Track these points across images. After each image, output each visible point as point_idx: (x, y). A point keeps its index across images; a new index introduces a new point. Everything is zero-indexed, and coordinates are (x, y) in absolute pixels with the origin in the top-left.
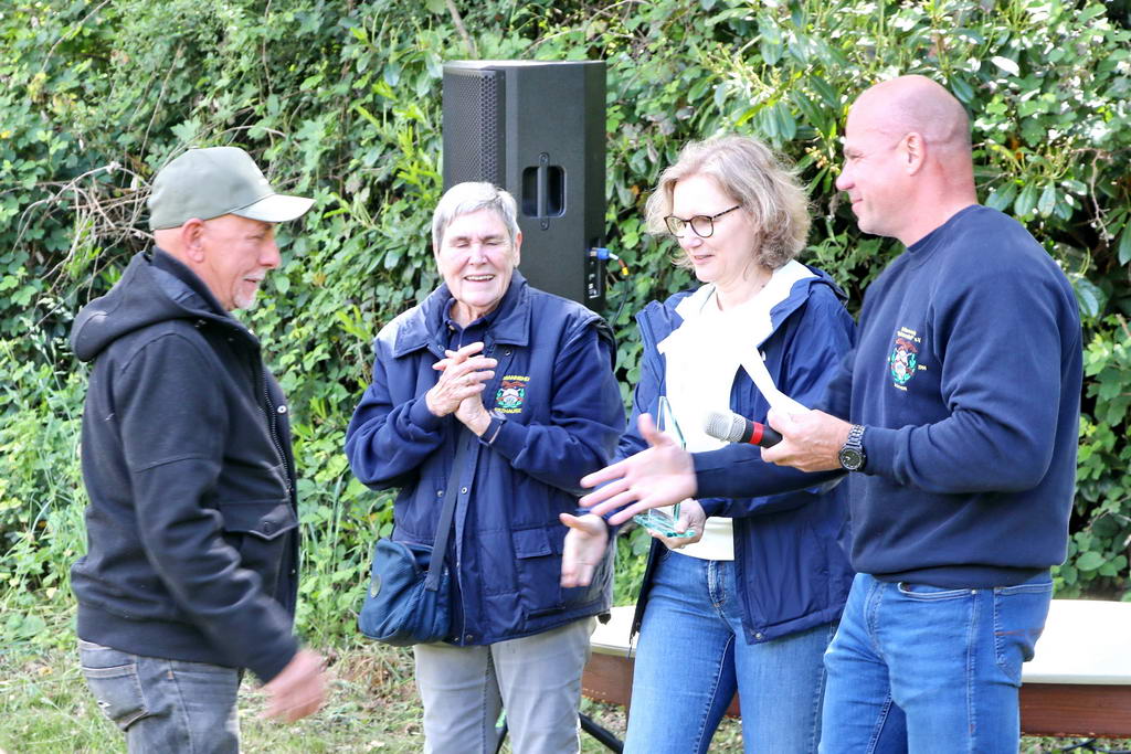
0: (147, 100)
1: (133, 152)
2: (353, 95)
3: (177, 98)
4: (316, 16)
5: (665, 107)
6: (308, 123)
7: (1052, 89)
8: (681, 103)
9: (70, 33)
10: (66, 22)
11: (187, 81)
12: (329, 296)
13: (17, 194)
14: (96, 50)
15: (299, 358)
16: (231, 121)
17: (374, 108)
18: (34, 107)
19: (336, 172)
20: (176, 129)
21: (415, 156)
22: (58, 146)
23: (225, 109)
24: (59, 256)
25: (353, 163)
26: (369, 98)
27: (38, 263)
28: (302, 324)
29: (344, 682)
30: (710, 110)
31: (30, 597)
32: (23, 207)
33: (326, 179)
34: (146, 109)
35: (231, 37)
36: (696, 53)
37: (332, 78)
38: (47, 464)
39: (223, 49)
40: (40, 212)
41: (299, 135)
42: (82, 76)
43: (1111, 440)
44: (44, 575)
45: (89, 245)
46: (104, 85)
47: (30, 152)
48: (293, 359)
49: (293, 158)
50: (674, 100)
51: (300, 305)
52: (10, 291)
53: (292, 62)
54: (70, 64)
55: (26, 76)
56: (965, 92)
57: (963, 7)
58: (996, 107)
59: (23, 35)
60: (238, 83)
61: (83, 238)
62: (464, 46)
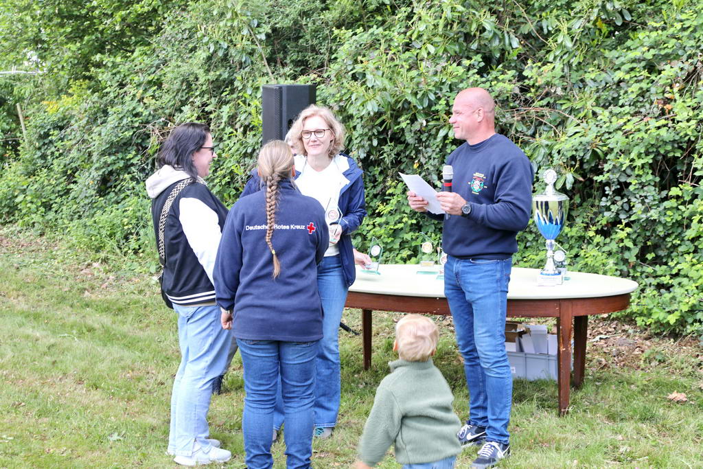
0: (174, 99)
1: (170, 115)
2: (238, 98)
3: (184, 99)
4: (227, 73)
5: (336, 101)
6: (224, 106)
8: (341, 100)
9: (150, 78)
10: (149, 75)
11: (186, 93)
12: (230, 161)
13: (133, 128)
14: (159, 84)
15: (220, 182)
16: (200, 106)
17: (244, 102)
18: (139, 101)
19: (232, 122)
20: (183, 108)
21: (257, 117)
22: (146, 113)
23: (198, 102)
24: (146, 148)
25: (238, 119)
26: (243, 99)
27: (139, 150)
28: (221, 170)
30: (350, 103)
31: (134, 256)
32: (134, 132)
33: (229, 124)
34: (174, 102)
35: (200, 79)
36: (346, 84)
37: (232, 92)
38: (139, 214)
39: (198, 83)
40: (140, 134)
41: (221, 110)
42: (155, 91)
44: (139, 249)
45: (155, 144)
46: (161, 94)
47: (137, 115)
48: (218, 181)
49: (219, 117)
50: (338, 99)
51: (221, 164)
52: (130, 159)
53: (219, 87)
54: (150, 88)
55: (136, 91)
56: (432, 97)
57: (432, 70)
58: (443, 102)
59: (136, 79)
60: (202, 94)
61: (153, 142)
62: (273, 82)
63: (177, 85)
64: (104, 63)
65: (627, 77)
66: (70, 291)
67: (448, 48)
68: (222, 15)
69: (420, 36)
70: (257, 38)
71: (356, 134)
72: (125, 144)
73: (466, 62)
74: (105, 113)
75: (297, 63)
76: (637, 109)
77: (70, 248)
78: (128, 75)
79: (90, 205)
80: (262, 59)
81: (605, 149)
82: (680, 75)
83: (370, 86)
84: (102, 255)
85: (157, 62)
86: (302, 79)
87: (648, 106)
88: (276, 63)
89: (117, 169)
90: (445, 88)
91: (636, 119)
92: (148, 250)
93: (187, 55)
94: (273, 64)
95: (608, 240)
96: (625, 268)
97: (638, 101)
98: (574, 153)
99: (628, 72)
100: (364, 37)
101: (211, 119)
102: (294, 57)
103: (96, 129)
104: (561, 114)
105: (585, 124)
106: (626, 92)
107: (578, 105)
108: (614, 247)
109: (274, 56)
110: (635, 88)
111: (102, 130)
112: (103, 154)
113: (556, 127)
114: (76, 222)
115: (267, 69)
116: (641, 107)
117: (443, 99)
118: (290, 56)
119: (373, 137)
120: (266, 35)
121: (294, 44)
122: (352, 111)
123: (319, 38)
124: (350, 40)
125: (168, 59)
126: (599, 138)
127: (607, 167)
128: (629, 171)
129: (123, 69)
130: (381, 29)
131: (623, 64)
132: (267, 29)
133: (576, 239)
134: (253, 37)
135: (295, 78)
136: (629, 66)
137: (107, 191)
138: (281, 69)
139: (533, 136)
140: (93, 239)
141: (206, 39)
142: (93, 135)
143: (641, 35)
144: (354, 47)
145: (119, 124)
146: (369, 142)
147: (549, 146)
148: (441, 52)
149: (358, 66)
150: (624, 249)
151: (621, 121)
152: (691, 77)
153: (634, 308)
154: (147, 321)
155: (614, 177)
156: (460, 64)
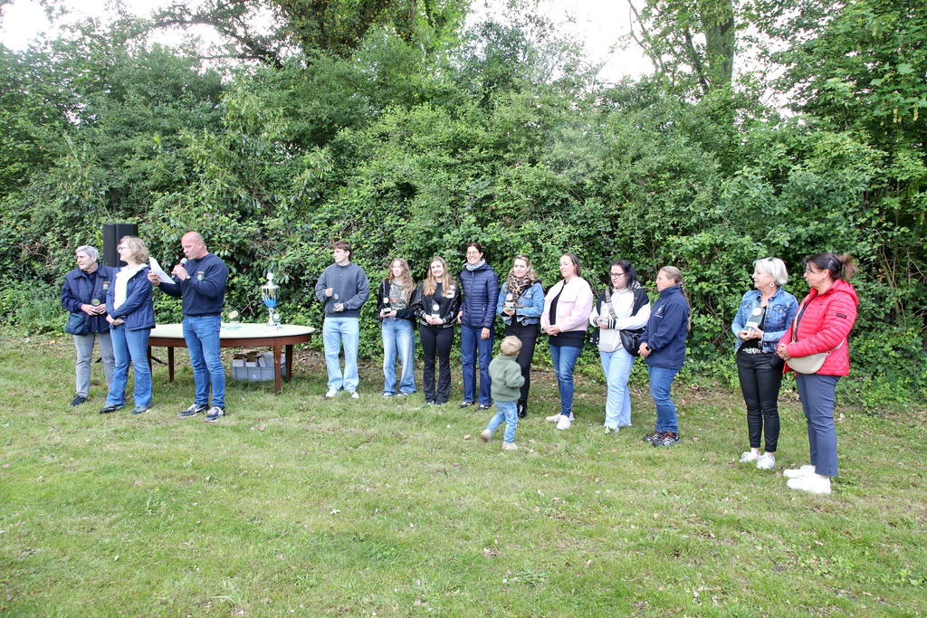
0: (40, 228)
1: (36, 238)
2: (87, 229)
3: (47, 228)
4: (78, 213)
5: (152, 233)
6: (76, 234)
7: (227, 233)
9: (21, 214)
10: (20, 211)
11: (49, 224)
13: (8, 245)
14: (28, 217)
16: (59, 233)
17: (91, 231)
18: (13, 228)
20: (46, 234)
22: (18, 236)
23: (58, 230)
24: (19, 258)
26: (90, 229)
27: (14, 259)
30: (161, 234)
31: (11, 326)
32: (9, 248)
35: (59, 216)
36: (159, 224)
37: (82, 225)
38: (15, 300)
39: (57, 218)
40: (14, 249)
41: (74, 236)
42: (24, 222)
43: (239, 295)
44: (15, 322)
45: (26, 255)
46: (29, 224)
47: (12, 237)
49: (73, 240)
50: (154, 232)
52: (7, 265)
53: (73, 222)
54: (21, 220)
55: (10, 221)
56: (210, 233)
57: (211, 218)
58: (216, 236)
59: (10, 213)
60: (61, 225)
61: (24, 254)
62: (111, 220)
63: (42, 218)
65: (317, 227)
67: (220, 207)
68: (74, 177)
69: (203, 199)
70: (99, 194)
71: (165, 252)
73: (231, 215)
75: (127, 210)
76: (322, 243)
80: (103, 206)
81: (305, 263)
82: (343, 227)
83: (172, 225)
85: (26, 204)
86: (130, 220)
88: (113, 208)
90: (218, 229)
91: (321, 248)
92: (22, 322)
93: (49, 201)
94: (111, 209)
95: (308, 310)
97: (322, 239)
98: (289, 265)
99: (317, 225)
100: (169, 197)
101: (67, 241)
102: (125, 206)
104: (283, 245)
105: (295, 250)
107: (292, 240)
108: (311, 313)
109: (111, 204)
110: (321, 232)
113: (281, 251)
115: (107, 212)
118: (122, 205)
120: (105, 192)
121: (125, 198)
122: (162, 239)
123: (141, 196)
124: (160, 199)
125: (35, 202)
126: (302, 258)
127: (306, 272)
130: (180, 194)
131: (315, 220)
132: (106, 188)
133: (292, 310)
134: (97, 193)
135: (125, 218)
136: (317, 221)
138: (116, 213)
139: (268, 256)
141: (63, 192)
143: (324, 206)
144: (163, 203)
147: (277, 261)
148: (216, 209)
149: (166, 214)
150: (317, 314)
151: (314, 249)
152: (348, 228)
153: (320, 343)
154: (24, 364)
155: (310, 278)
156: (227, 216)
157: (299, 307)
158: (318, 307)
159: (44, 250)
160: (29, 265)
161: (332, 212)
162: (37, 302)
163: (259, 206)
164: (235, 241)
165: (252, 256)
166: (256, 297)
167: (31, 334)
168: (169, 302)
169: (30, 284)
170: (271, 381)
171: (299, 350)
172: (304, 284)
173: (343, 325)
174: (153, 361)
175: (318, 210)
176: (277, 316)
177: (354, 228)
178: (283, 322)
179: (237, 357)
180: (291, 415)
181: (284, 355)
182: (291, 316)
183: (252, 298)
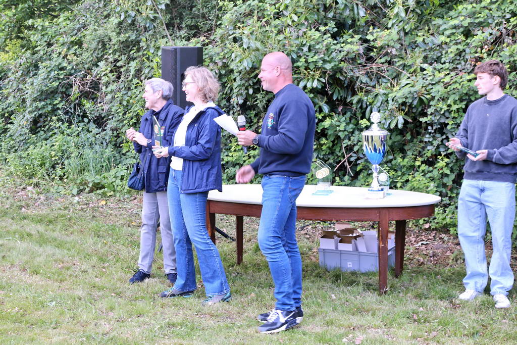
0: (92, 56)
1: (88, 69)
2: (143, 55)
3: (100, 56)
4: (134, 35)
5: (220, 59)
6: (132, 62)
7: (317, 55)
8: (224, 58)
9: (72, 39)
10: (72, 36)
11: (102, 51)
12: (136, 106)
13: (59, 79)
14: (80, 44)
15: (129, 122)
16: (113, 61)
17: (148, 59)
18: (64, 58)
19: (138, 74)
20: (99, 63)
21: (158, 71)
22: (69, 67)
23: (111, 59)
24: (69, 95)
25: (143, 72)
26: (147, 56)
27: (63, 97)
28: (129, 113)
29: (138, 204)
30: (231, 60)
31: (60, 182)
32: (60, 83)
33: (136, 76)
34: (92, 58)
35: (113, 40)
36: (228, 45)
37: (138, 50)
38: (64, 148)
39: (111, 43)
40: (65, 84)
41: (129, 65)
42: (76, 50)
43: (331, 144)
44: (63, 176)
45: (77, 92)
46: (81, 52)
47: (62, 69)
48: (127, 122)
49: (128, 71)
50: (222, 57)
51: (129, 108)
52: (57, 104)
53: (128, 47)
54: (73, 47)
55: (61, 50)
57: (295, 34)
58: (302, 60)
59: (61, 39)
60: (115, 52)
61: (75, 91)
62: (171, 43)
63: (94, 45)
64: (35, 27)
65: (448, 40)
66: (10, 208)
67: (308, 17)
69: (287, 7)
70: (159, 9)
71: (235, 85)
72: (52, 92)
73: (322, 28)
74: (36, 67)
75: (190, 27)
76: (455, 66)
77: (8, 175)
78: (55, 37)
79: (24, 141)
80: (162, 25)
81: (428, 97)
82: (489, 39)
83: (245, 47)
84: (34, 180)
85: (78, 26)
86: (194, 41)
87: (463, 63)
88: (174, 27)
89: (46, 112)
90: (306, 49)
91: (453, 74)
92: (71, 176)
93: (102, 21)
94: (172, 28)
95: (431, 168)
96: (444, 190)
97: (456, 59)
98: (404, 100)
99: (448, 37)
100: (243, 7)
101: (121, 72)
102: (189, 23)
103: (29, 80)
104: (397, 70)
105: (414, 77)
106: (447, 53)
107: (409, 62)
108: (435, 173)
109: (172, 22)
110: (453, 49)
111: (34, 81)
112: (35, 100)
113: (392, 79)
114: (12, 155)
115: (167, 32)
116: (458, 64)
117: (303, 57)
118: (185, 22)
119: (249, 87)
120: (165, 5)
121: (188, 12)
122: (232, 66)
123: (208, 8)
124: (231, 11)
125: (87, 23)
126: (424, 89)
127: (429, 111)
128: (447, 114)
129: (50, 32)
131: (445, 30)
133: (407, 168)
134: (156, 7)
135: (188, 39)
136: (447, 33)
137: (37, 130)
138: (178, 32)
139: (374, 87)
140: (27, 167)
141: (118, 9)
142: (27, 85)
143: (460, 7)
144: (234, 16)
145: (48, 76)
146: (246, 91)
147: (386, 95)
148: (303, 21)
149: (238, 31)
150: (444, 175)
151: (442, 75)
152: (498, 41)
153: (448, 220)
154: (71, 230)
155: (435, 119)
156: (317, 30)
157: (418, 163)
158: (447, 164)
159: (95, 85)
160: (80, 104)
161: (473, 15)
162: (87, 152)
163: (362, 13)
164: (328, 66)
165: (351, 87)
166: (356, 148)
167: (80, 192)
168: (240, 153)
169: (80, 129)
170: (373, 274)
171: (416, 229)
172: (426, 129)
173: (486, 193)
174: (217, 234)
175: (452, 13)
176: (384, 177)
177: (508, 40)
178: (393, 186)
179: (327, 235)
180: (400, 325)
181: (392, 237)
182: (405, 178)
183: (349, 149)
